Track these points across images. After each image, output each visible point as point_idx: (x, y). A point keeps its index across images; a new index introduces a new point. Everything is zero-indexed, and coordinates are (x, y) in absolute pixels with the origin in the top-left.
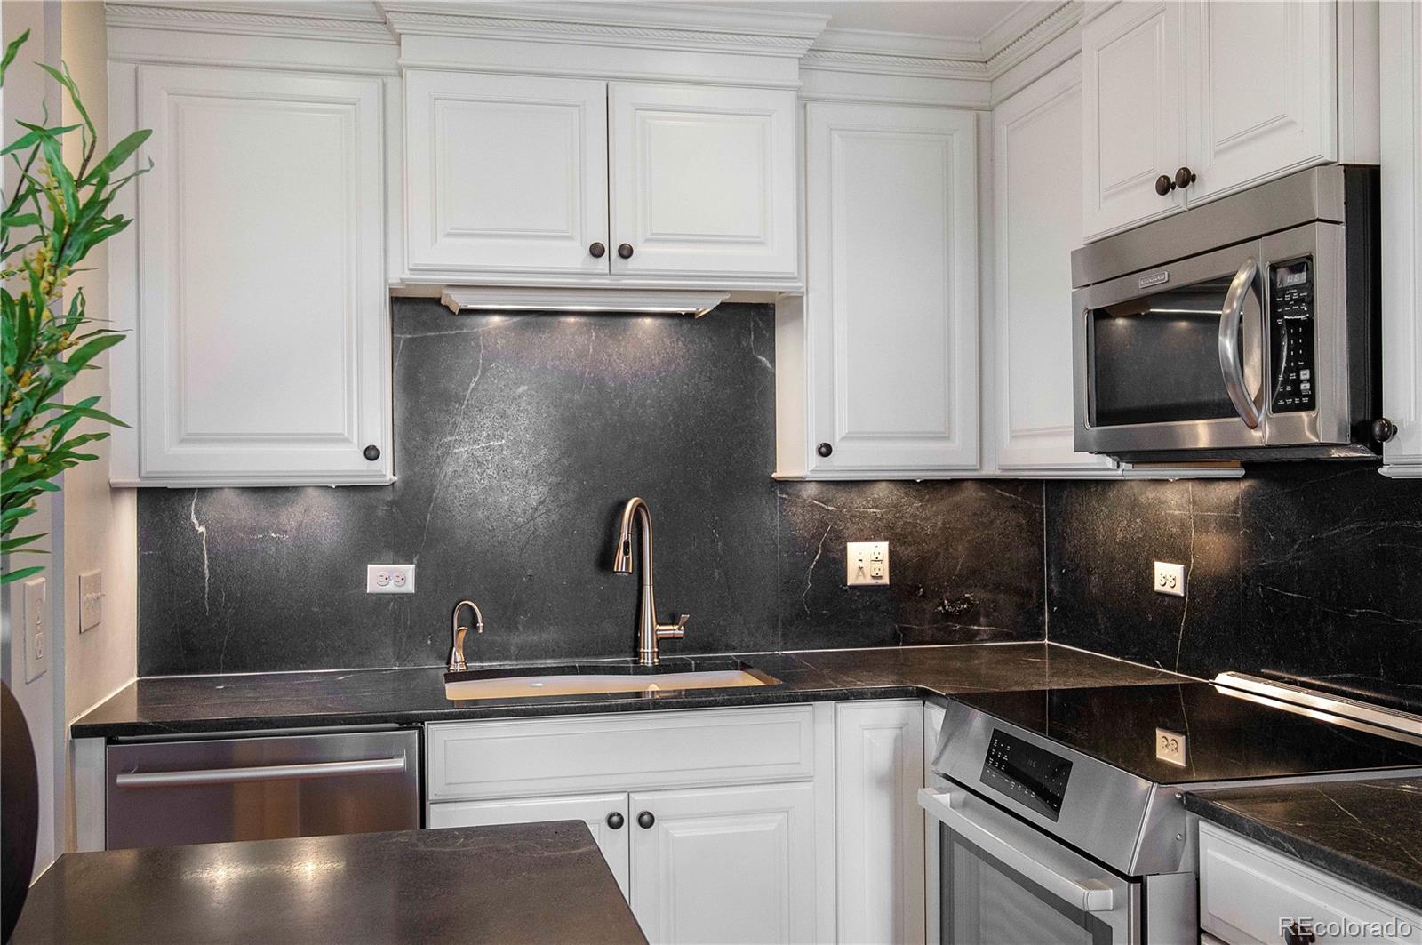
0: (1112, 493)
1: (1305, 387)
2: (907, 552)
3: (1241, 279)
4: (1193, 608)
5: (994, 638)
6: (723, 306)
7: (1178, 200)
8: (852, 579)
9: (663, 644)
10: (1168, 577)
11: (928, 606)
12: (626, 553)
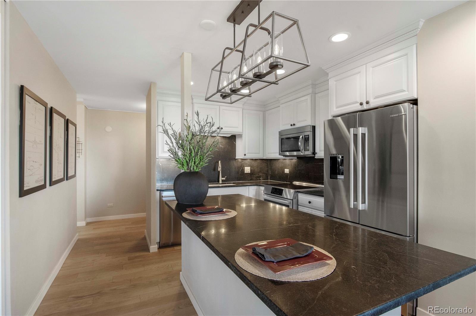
0: (279, 161)
1: (308, 149)
2: (252, 168)
3: (301, 137)
4: (290, 174)
5: (263, 180)
6: (232, 135)
7: (293, 127)
8: (245, 172)
9: (223, 181)
10: (287, 171)
11: (255, 176)
12: (220, 168)
